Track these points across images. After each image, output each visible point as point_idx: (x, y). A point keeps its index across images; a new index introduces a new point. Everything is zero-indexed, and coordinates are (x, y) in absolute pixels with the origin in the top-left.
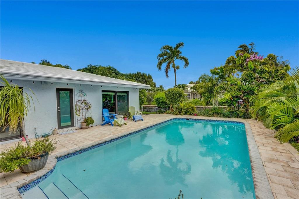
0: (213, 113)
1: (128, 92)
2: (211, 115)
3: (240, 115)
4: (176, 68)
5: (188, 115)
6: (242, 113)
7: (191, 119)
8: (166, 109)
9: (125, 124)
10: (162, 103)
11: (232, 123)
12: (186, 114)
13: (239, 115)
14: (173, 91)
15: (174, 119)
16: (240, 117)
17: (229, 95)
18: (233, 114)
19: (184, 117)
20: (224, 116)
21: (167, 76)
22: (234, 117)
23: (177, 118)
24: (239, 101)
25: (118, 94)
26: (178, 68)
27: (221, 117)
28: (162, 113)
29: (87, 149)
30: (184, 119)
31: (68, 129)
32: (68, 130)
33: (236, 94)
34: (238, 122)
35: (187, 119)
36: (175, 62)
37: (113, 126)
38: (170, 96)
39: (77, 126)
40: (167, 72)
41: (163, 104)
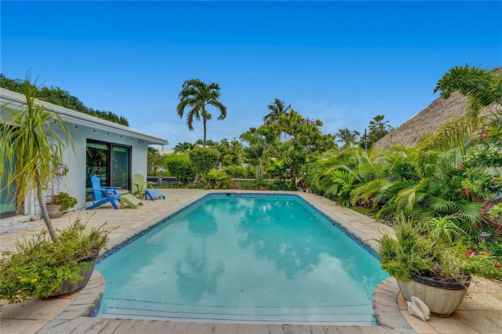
0: (259, 185)
1: (131, 146)
2: (256, 188)
3: (289, 187)
4: (207, 117)
5: (224, 189)
6: (290, 185)
7: (234, 193)
8: (185, 181)
9: (140, 204)
10: (181, 171)
11: (285, 196)
12: (221, 187)
13: (287, 187)
14: (205, 152)
15: (209, 194)
16: (288, 190)
17: (281, 162)
18: (281, 186)
19: (224, 192)
20: (271, 188)
21: (191, 128)
22: (281, 189)
23: (213, 193)
24: (287, 169)
25: (115, 149)
26: (209, 117)
27: (268, 189)
28: (180, 186)
29: (119, 247)
30: (224, 194)
31: (11, 220)
32: (12, 222)
33: (288, 161)
34: (290, 195)
35: (228, 194)
36: (205, 107)
37: (118, 209)
38: (200, 159)
39: (33, 212)
40: (190, 121)
41: (182, 173)
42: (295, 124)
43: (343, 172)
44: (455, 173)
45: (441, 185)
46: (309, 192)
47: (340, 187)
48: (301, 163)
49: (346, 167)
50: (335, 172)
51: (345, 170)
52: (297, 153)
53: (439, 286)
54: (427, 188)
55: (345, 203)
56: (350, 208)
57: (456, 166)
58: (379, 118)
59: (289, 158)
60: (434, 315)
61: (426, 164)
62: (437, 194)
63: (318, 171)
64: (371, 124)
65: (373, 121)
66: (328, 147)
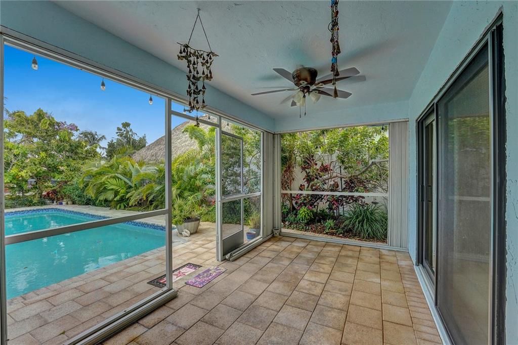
3: (35, 202)
13: (32, 202)
16: (34, 205)
17: (25, 171)
18: (19, 202)
22: (22, 205)
42: (47, 127)
43: (117, 180)
44: (192, 178)
45: (186, 184)
46: (67, 204)
47: (116, 193)
48: (53, 172)
49: (119, 176)
50: (109, 180)
51: (119, 178)
52: (49, 161)
53: (192, 221)
54: (180, 187)
55: (120, 207)
56: (124, 209)
57: (192, 174)
58: (126, 125)
59: (38, 166)
60: (191, 234)
61: (180, 173)
62: (185, 189)
63: (85, 179)
64: (118, 130)
65: (121, 127)
66: (91, 156)
